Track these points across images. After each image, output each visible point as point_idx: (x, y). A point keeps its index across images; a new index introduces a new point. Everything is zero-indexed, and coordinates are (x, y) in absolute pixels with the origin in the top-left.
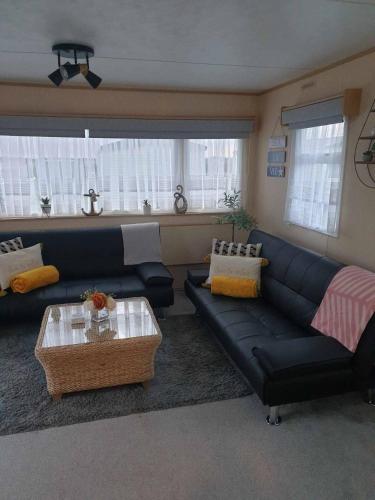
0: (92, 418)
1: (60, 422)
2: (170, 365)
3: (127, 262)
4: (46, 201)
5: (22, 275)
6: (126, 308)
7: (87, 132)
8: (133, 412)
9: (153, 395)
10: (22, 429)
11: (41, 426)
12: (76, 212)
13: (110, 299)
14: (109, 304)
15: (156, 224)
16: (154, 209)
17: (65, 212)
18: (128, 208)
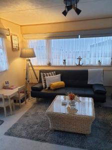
0: (62, 144)
1: (51, 142)
2: (100, 129)
3: (89, 83)
4: (65, 61)
5: (53, 84)
6: (89, 100)
7: (79, 36)
8: (79, 147)
9: (89, 141)
10: (38, 140)
11: (44, 141)
12: (74, 64)
13: (76, 97)
14: (75, 99)
15: (102, 69)
16: (102, 64)
17: (71, 64)
18: (92, 63)
